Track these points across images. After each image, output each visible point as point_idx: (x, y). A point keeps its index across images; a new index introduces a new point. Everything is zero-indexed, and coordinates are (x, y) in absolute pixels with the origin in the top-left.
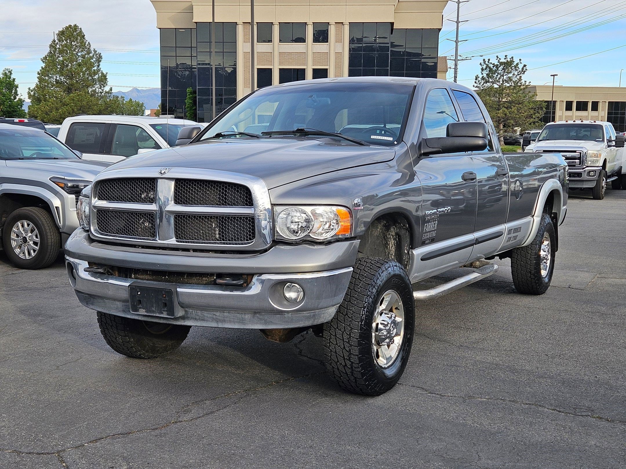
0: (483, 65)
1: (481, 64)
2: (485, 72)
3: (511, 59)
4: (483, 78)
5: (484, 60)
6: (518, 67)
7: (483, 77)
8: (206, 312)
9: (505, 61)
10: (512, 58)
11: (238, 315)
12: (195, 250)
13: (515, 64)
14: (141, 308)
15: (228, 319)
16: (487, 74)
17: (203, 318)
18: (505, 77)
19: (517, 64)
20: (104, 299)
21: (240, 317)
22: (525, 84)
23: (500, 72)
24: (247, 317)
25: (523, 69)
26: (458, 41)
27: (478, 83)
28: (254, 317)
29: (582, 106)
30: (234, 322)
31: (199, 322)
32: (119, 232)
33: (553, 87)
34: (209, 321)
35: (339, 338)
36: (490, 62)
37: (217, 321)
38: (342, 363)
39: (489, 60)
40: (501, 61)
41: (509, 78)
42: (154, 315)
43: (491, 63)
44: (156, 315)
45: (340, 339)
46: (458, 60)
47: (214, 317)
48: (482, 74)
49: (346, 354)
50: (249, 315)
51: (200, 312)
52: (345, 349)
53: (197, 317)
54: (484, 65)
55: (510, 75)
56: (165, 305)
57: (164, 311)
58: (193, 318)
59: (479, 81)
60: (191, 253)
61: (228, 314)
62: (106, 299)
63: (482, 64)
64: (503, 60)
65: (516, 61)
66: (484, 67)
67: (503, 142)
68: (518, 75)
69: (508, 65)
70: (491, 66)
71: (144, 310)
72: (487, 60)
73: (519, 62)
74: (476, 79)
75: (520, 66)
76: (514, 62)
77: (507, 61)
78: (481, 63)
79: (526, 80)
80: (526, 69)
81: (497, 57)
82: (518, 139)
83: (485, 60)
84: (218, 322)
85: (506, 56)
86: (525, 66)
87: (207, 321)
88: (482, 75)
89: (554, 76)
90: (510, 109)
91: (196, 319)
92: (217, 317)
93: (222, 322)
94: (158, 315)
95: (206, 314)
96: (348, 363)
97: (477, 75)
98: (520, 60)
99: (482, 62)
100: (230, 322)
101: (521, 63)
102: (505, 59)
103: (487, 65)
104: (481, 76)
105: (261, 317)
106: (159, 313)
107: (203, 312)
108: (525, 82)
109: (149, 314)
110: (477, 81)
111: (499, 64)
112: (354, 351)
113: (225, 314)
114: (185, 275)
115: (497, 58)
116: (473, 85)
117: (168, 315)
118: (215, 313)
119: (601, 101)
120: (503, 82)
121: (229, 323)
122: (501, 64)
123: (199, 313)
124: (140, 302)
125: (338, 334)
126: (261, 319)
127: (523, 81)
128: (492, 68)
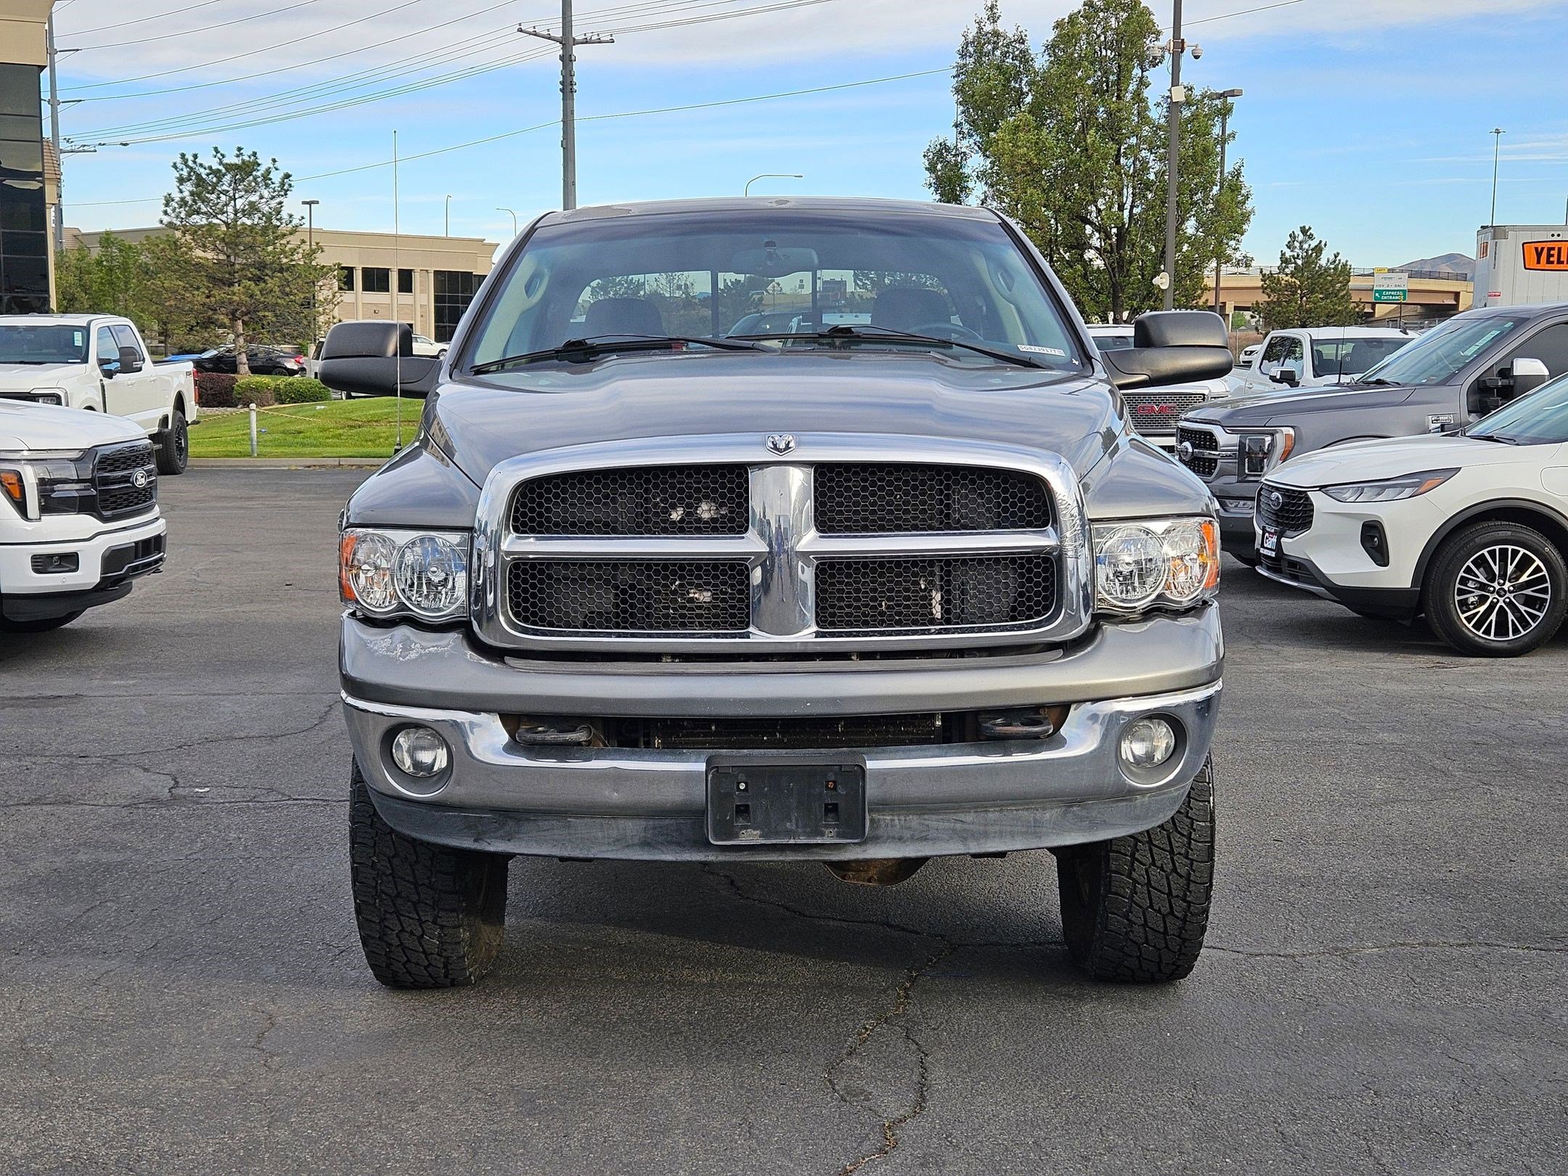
0: (182, 170)
1: (175, 166)
2: (188, 188)
3: (252, 158)
4: (183, 202)
5: (183, 156)
6: (270, 179)
7: (183, 199)
8: (934, 817)
9: (237, 161)
10: (255, 154)
11: (1026, 813)
12: (866, 655)
13: (262, 169)
14: (746, 827)
15: (997, 828)
16: (192, 194)
17: (924, 834)
18: (239, 203)
19: (267, 170)
20: (567, 817)
21: (1031, 819)
22: (291, 222)
23: (225, 187)
24: (1050, 815)
25: (283, 184)
26: (56, 103)
27: (173, 215)
28: (1065, 813)
29: (376, 280)
30: (1012, 835)
31: (911, 847)
32: (594, 621)
33: (310, 232)
34: (942, 840)
35: (1160, 848)
36: (198, 161)
37: (964, 837)
38: (1162, 909)
39: (195, 156)
40: (225, 161)
41: (252, 204)
42: (792, 841)
43: (201, 165)
44: (799, 842)
45: (1162, 849)
46: (62, 152)
47: (958, 826)
48: (181, 191)
49: (1177, 885)
50: (1054, 811)
51: (915, 817)
52: (1178, 873)
53: (907, 834)
54: (185, 170)
55: (254, 198)
56: (832, 809)
57: (827, 826)
58: (893, 838)
59: (174, 210)
60: (856, 664)
61: (997, 814)
62: (575, 818)
63: (178, 165)
64: (231, 159)
65: (265, 163)
66: (185, 173)
67: (246, 366)
68: (273, 198)
69: (245, 170)
70: (203, 172)
71: (755, 832)
72: (190, 158)
73: (272, 166)
74: (167, 205)
75: (276, 177)
76: (259, 165)
77: (243, 161)
78: (175, 163)
79: (293, 213)
80: (290, 185)
81: (216, 149)
82: (278, 360)
83: (186, 157)
84: (966, 839)
85: (239, 149)
86: (287, 176)
87: (935, 840)
88: (180, 195)
89: (310, 203)
90: (264, 285)
91: (900, 839)
92: (965, 826)
93: (977, 840)
94: (803, 840)
95: (933, 822)
96: (1179, 905)
97: (170, 195)
98: (274, 161)
99: (179, 161)
100: (1001, 834)
101: (277, 169)
102: (238, 156)
103: (191, 168)
104: (177, 196)
105: (1084, 813)
106: (809, 836)
107: (926, 817)
108: (291, 216)
109: (774, 841)
110: (169, 210)
111: (221, 168)
112: (1198, 874)
113: (990, 815)
114: (838, 725)
115: (215, 153)
116: (158, 219)
117: (839, 835)
118: (961, 816)
119: (417, 269)
120: (236, 215)
121: (997, 840)
122: (229, 167)
123: (914, 821)
124: (743, 811)
125: (1157, 838)
126: (1081, 819)
127: (284, 214)
128: (204, 176)
